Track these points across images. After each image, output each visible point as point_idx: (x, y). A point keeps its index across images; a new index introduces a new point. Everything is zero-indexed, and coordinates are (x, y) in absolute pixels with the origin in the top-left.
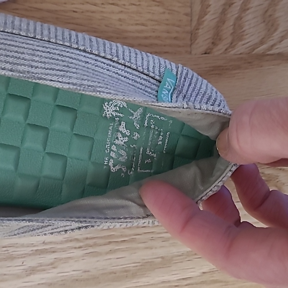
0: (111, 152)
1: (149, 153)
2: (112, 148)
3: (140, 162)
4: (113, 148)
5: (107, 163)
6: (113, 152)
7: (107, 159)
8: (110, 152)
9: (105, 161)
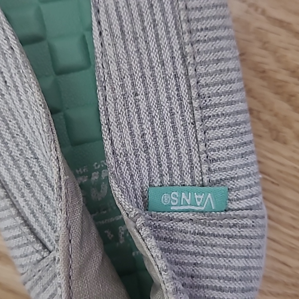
0: (98, 172)
1: (122, 231)
2: (104, 170)
3: (103, 222)
4: (104, 172)
5: (79, 172)
6: (99, 174)
7: (84, 170)
8: (96, 171)
9: (80, 169)
